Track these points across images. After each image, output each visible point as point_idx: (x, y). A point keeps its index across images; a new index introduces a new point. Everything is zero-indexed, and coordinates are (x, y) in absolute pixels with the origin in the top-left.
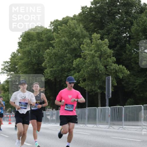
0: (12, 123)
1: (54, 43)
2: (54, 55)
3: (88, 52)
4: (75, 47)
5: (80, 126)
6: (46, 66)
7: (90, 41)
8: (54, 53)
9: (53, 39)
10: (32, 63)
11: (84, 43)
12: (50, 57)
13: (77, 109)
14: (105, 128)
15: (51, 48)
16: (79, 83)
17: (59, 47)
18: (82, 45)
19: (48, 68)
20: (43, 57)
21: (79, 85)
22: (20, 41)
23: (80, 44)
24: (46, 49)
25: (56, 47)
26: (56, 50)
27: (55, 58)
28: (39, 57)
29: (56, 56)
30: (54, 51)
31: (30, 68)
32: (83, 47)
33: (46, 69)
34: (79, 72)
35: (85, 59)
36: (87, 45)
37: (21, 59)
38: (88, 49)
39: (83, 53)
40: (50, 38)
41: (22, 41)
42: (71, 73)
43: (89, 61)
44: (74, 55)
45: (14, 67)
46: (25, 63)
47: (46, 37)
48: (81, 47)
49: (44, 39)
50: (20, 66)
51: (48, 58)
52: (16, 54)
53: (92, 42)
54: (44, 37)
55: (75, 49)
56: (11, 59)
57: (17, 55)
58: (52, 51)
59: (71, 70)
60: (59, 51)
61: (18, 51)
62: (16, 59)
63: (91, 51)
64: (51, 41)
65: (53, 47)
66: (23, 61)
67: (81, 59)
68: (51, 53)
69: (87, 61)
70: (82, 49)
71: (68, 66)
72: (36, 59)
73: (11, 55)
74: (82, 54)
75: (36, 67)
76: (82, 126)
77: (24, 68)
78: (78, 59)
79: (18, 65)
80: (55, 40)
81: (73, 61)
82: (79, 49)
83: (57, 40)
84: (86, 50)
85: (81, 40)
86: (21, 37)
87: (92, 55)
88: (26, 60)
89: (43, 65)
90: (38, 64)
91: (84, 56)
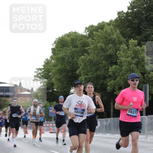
0: (45, 132)
1: (89, 49)
2: (89, 62)
3: (124, 59)
4: (110, 54)
5: (116, 136)
6: (81, 73)
7: (126, 48)
8: (89, 60)
9: (88, 45)
10: (66, 70)
11: (121, 50)
12: (85, 64)
13: (112, 118)
14: (142, 138)
15: (85, 54)
16: (115, 91)
17: (95, 53)
18: (118, 52)
19: (82, 76)
20: (78, 64)
21: (115, 93)
22: (54, 47)
23: (116, 51)
24: (80, 56)
25: (91, 53)
26: (91, 56)
27: (89, 65)
28: (73, 64)
29: (91, 62)
30: (89, 57)
31: (63, 75)
32: (119, 54)
33: (81, 76)
34: (115, 79)
35: (122, 66)
36: (123, 52)
37: (55, 66)
38: (125, 56)
39: (120, 60)
40: (85, 45)
41: (56, 47)
42: (107, 80)
43: (126, 68)
44: (109, 62)
45: (48, 74)
46: (58, 70)
47: (81, 43)
48: (117, 53)
49: (79, 45)
50: (54, 74)
51: (83, 64)
52: (49, 61)
53: (128, 48)
54: (78, 43)
55: (111, 56)
56: (44, 66)
57: (51, 62)
58: (87, 57)
59: (107, 78)
60: (94, 58)
61: (51, 57)
62: (50, 66)
63: (128, 57)
64: (86, 47)
65: (88, 53)
66: (56, 68)
67: (117, 66)
68: (86, 60)
69: (124, 68)
70: (119, 56)
71: (103, 73)
72: (70, 66)
73: (45, 62)
74: (118, 61)
75: (70, 74)
76: (118, 136)
77: (58, 75)
78: (114, 66)
79: (51, 72)
80: (90, 47)
81: (108, 68)
82: (115, 56)
83: (92, 46)
84: (122, 57)
85: (118, 46)
86: (54, 43)
87: (129, 62)
88: (59, 67)
89: (77, 72)
90: (72, 71)
91: (121, 62)
